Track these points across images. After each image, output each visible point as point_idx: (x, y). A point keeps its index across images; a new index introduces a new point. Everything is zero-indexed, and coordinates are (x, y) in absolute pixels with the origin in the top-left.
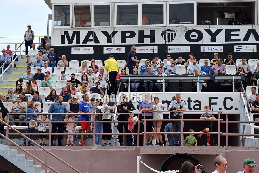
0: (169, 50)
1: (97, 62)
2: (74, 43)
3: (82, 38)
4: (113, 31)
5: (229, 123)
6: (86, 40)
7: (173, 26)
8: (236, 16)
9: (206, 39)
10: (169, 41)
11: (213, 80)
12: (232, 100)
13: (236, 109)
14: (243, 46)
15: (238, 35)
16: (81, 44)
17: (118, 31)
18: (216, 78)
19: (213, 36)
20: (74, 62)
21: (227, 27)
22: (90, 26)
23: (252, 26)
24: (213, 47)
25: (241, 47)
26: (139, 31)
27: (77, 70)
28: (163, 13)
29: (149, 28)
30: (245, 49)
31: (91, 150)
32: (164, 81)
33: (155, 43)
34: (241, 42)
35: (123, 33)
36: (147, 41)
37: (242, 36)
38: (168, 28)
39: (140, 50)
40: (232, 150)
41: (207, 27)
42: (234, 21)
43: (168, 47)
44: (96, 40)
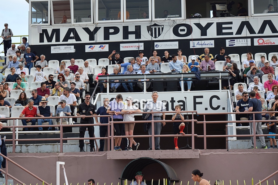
0: (156, 47)
1: (78, 62)
2: (54, 42)
3: (62, 36)
4: (96, 28)
5: (207, 124)
6: (67, 38)
7: (160, 21)
8: (229, 8)
9: (196, 33)
10: (155, 37)
11: (198, 77)
12: (218, 98)
13: (224, 109)
14: (236, 40)
15: (231, 28)
16: (61, 42)
17: (101, 27)
18: (202, 75)
19: (204, 30)
20: (54, 62)
21: (218, 19)
22: (70, 23)
23: (245, 18)
24: (203, 42)
25: (234, 41)
26: (123, 27)
27: (55, 70)
28: (148, 7)
29: (134, 23)
30: (239, 43)
31: (57, 157)
32: (145, 80)
33: (140, 40)
34: (234, 36)
35: (106, 29)
36: (132, 37)
37: (235, 30)
38: (154, 22)
39: (125, 47)
40: (210, 153)
41: (197, 21)
42: (226, 13)
43: (155, 43)
44: (77, 38)
